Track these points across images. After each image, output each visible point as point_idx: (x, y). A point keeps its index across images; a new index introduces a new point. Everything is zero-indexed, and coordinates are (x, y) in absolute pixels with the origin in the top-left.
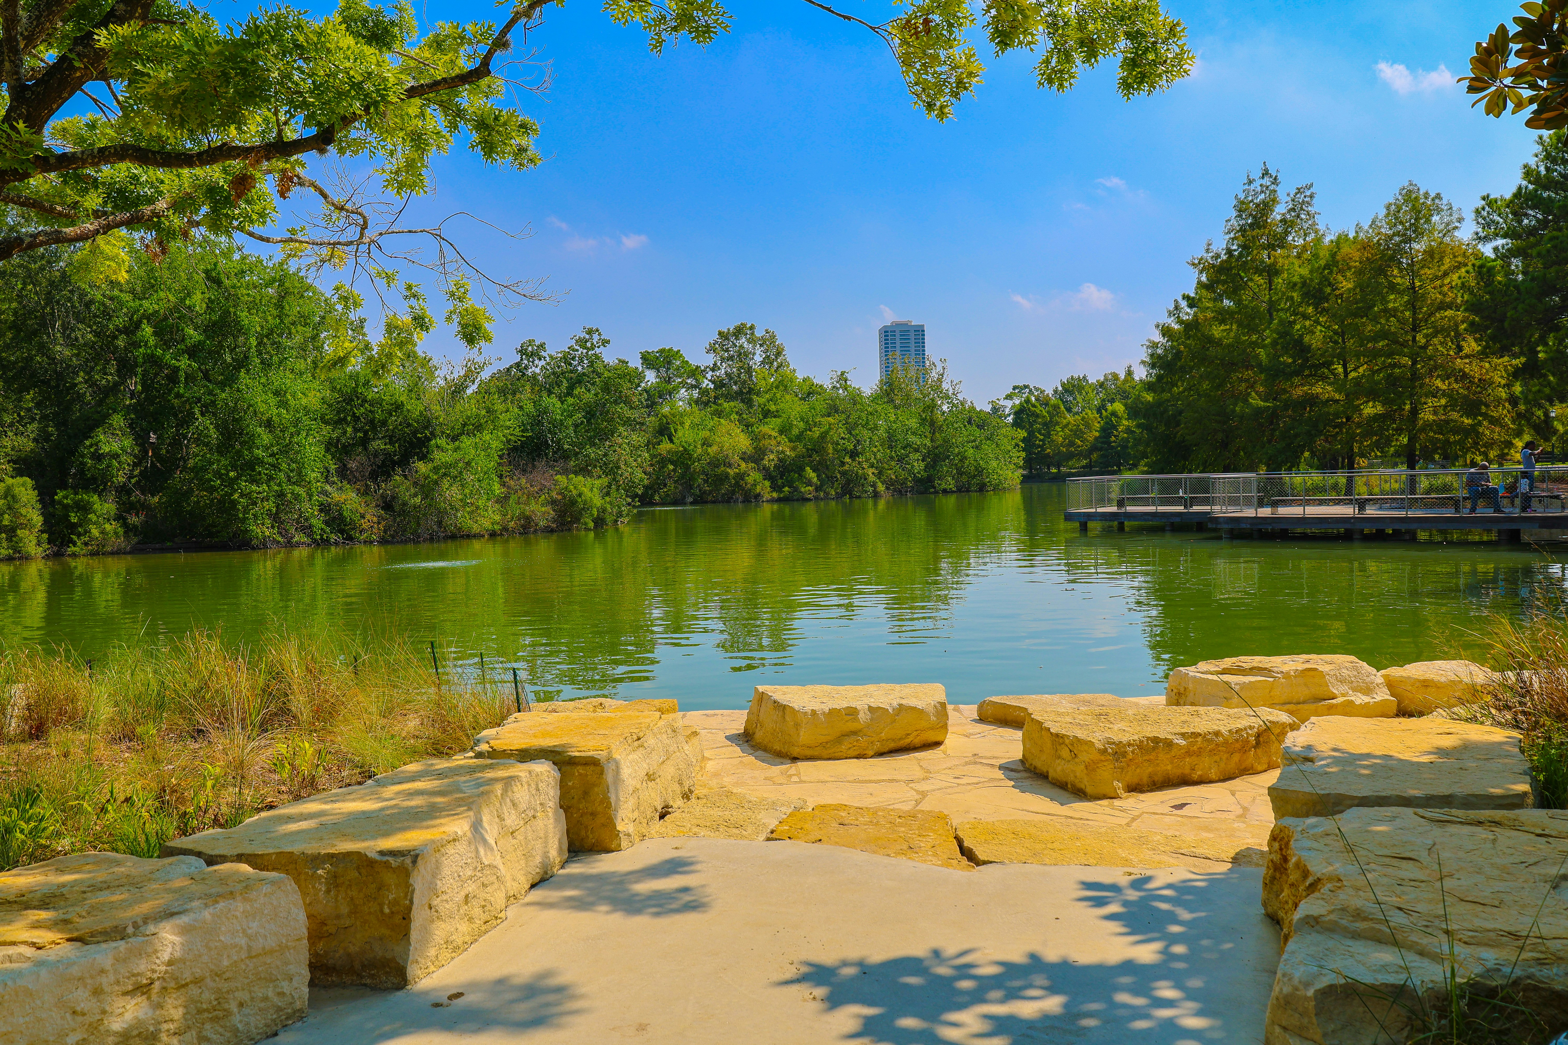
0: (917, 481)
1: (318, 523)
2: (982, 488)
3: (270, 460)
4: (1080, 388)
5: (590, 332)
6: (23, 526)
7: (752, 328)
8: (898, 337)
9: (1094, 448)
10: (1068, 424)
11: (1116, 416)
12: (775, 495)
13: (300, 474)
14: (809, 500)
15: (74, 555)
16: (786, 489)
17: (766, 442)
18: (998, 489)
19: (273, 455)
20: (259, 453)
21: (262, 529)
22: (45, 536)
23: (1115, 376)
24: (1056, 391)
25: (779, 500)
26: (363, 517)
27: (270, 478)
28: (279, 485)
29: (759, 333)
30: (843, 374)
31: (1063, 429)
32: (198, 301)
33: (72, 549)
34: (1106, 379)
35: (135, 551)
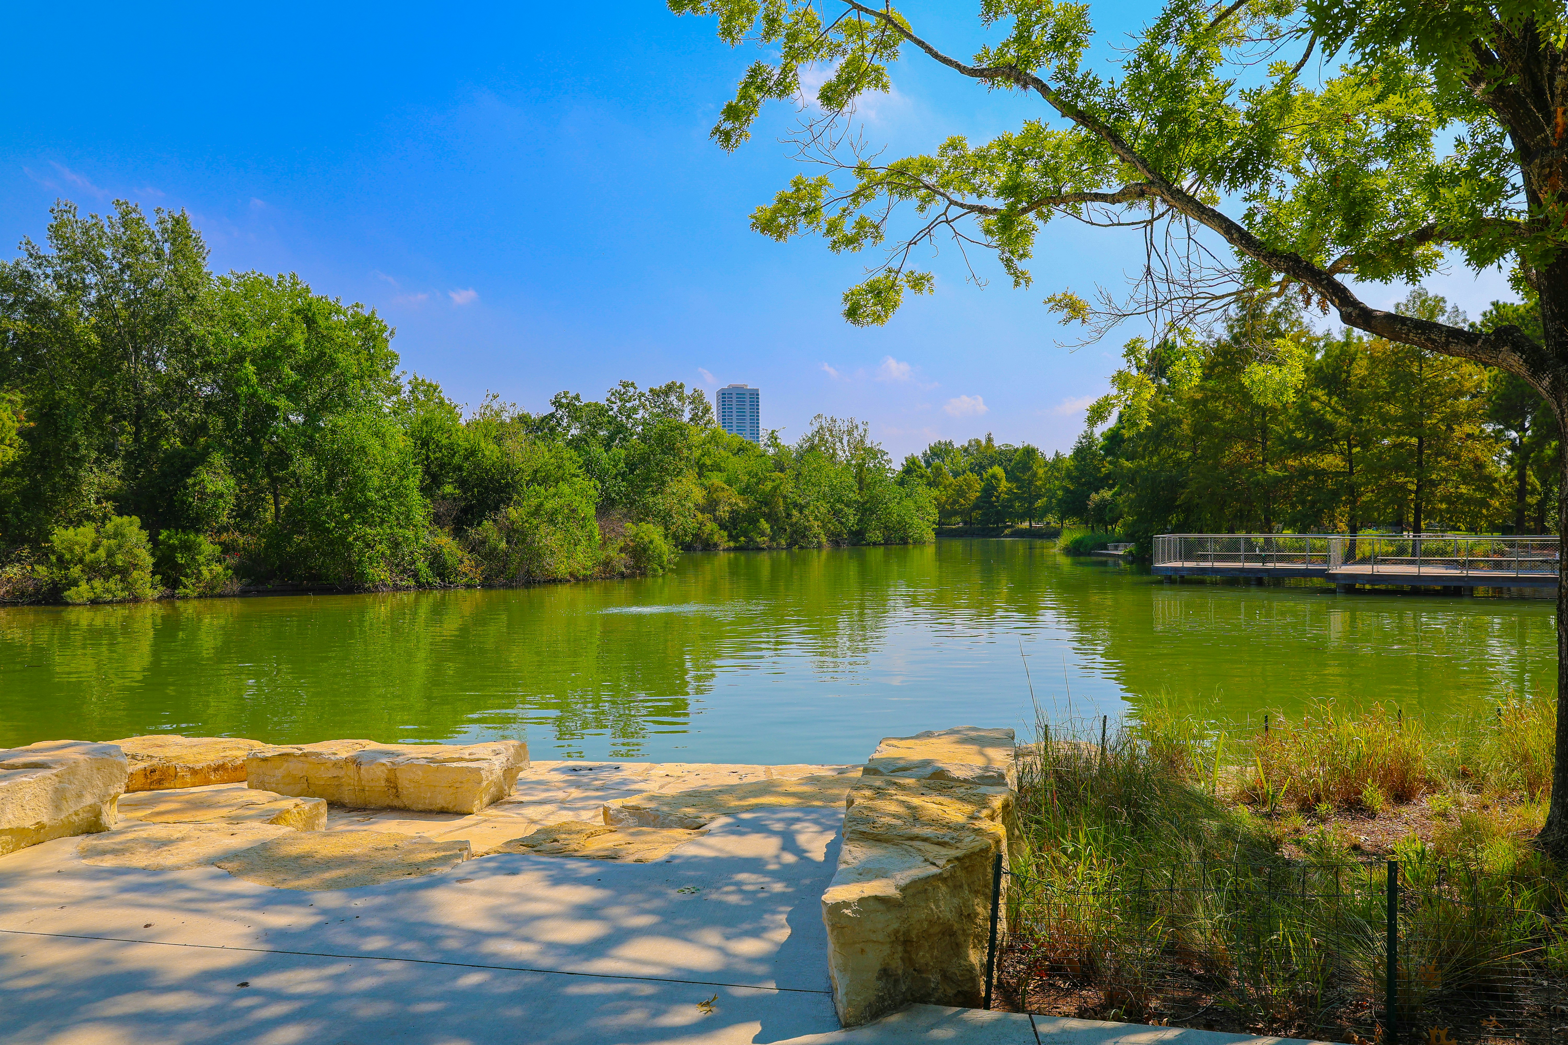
0: (850, 532)
1: (422, 565)
2: (904, 541)
3: (382, 503)
4: (947, 453)
5: (625, 385)
6: (135, 566)
7: (681, 386)
8: (734, 399)
9: (976, 507)
10: (951, 485)
11: (996, 478)
12: (732, 544)
13: (407, 517)
14: (763, 549)
15: (185, 598)
16: (742, 539)
17: (721, 494)
18: (919, 542)
19: (384, 497)
20: (372, 495)
21: (379, 573)
22: (158, 577)
23: (978, 442)
24: (925, 454)
25: (735, 549)
26: (461, 562)
27: (383, 521)
28: (391, 528)
29: (688, 392)
30: (773, 432)
31: (945, 487)
32: (299, 338)
33: (181, 591)
34: (970, 445)
35: (244, 594)
